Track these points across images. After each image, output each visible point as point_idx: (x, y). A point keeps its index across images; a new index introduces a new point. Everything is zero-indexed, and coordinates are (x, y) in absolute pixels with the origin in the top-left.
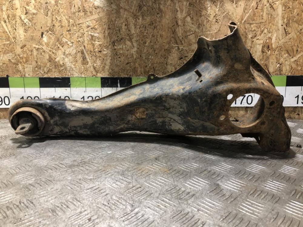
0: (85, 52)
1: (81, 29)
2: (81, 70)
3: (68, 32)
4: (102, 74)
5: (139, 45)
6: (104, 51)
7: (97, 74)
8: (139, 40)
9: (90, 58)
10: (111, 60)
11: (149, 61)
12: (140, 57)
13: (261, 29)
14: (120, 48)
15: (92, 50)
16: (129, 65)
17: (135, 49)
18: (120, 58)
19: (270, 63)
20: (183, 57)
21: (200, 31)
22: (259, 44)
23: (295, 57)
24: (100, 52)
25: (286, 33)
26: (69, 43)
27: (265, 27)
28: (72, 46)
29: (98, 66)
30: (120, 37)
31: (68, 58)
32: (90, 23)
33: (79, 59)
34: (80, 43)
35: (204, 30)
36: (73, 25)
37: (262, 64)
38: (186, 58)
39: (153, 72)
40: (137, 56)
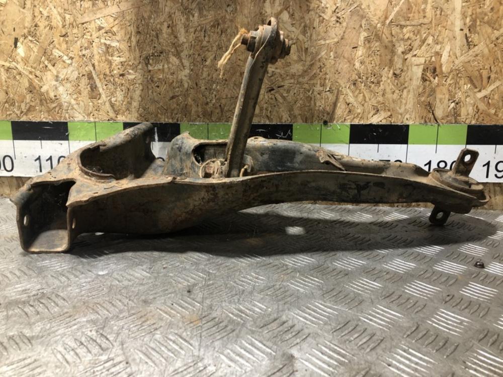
0: (95, 76)
1: (87, 34)
2: (88, 109)
3: (62, 38)
4: (126, 117)
5: (194, 65)
6: (129, 74)
7: (117, 117)
8: (194, 54)
9: (105, 87)
10: (142, 90)
11: (213, 93)
12: (195, 86)
13: (421, 36)
14: (159, 70)
15: (108, 73)
16: (175, 100)
17: (187, 71)
18: (158, 87)
19: (438, 100)
20: (274, 88)
21: (306, 40)
22: (417, 65)
23: (485, 90)
24: (122, 75)
25: (469, 44)
26: (65, 58)
27: (429, 33)
28: (71, 64)
29: (119, 102)
30: (159, 48)
31: (63, 86)
32: (103, 21)
33: (84, 89)
34: (85, 58)
35: (314, 37)
36: (72, 24)
37: (422, 102)
38: (281, 90)
39: (220, 114)
40: (190, 83)
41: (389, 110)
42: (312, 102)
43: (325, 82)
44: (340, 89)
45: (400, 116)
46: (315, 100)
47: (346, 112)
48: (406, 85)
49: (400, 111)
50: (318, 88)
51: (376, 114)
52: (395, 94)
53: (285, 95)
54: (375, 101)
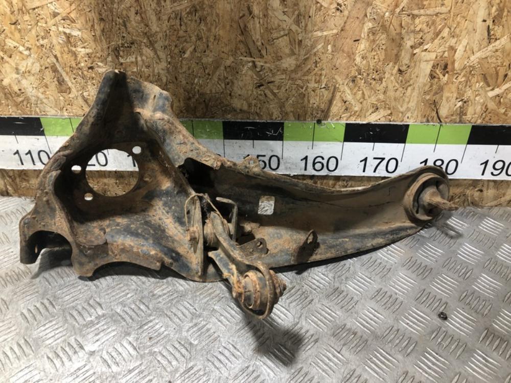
0: (60, 69)
1: (40, 20)
2: (60, 104)
3: (13, 26)
5: (172, 57)
6: (99, 67)
8: (170, 45)
9: (74, 81)
11: (195, 88)
12: (175, 81)
13: (436, 28)
14: (132, 62)
15: (74, 65)
17: (164, 65)
19: (444, 98)
20: (264, 83)
21: (300, 30)
22: (426, 61)
23: (498, 89)
24: (91, 68)
25: (490, 37)
26: (21, 48)
27: (446, 24)
28: (30, 55)
30: (129, 39)
31: (26, 79)
32: (57, 6)
33: (51, 82)
34: (44, 49)
35: (310, 27)
36: (22, 10)
37: (427, 100)
38: (271, 85)
39: (205, 110)
40: (169, 77)
41: (389, 109)
42: (306, 99)
43: (320, 79)
44: (337, 86)
45: (400, 115)
46: (308, 97)
47: (343, 110)
48: (411, 82)
49: (401, 110)
50: (312, 85)
51: (375, 112)
52: (398, 92)
53: (276, 91)
54: (375, 99)
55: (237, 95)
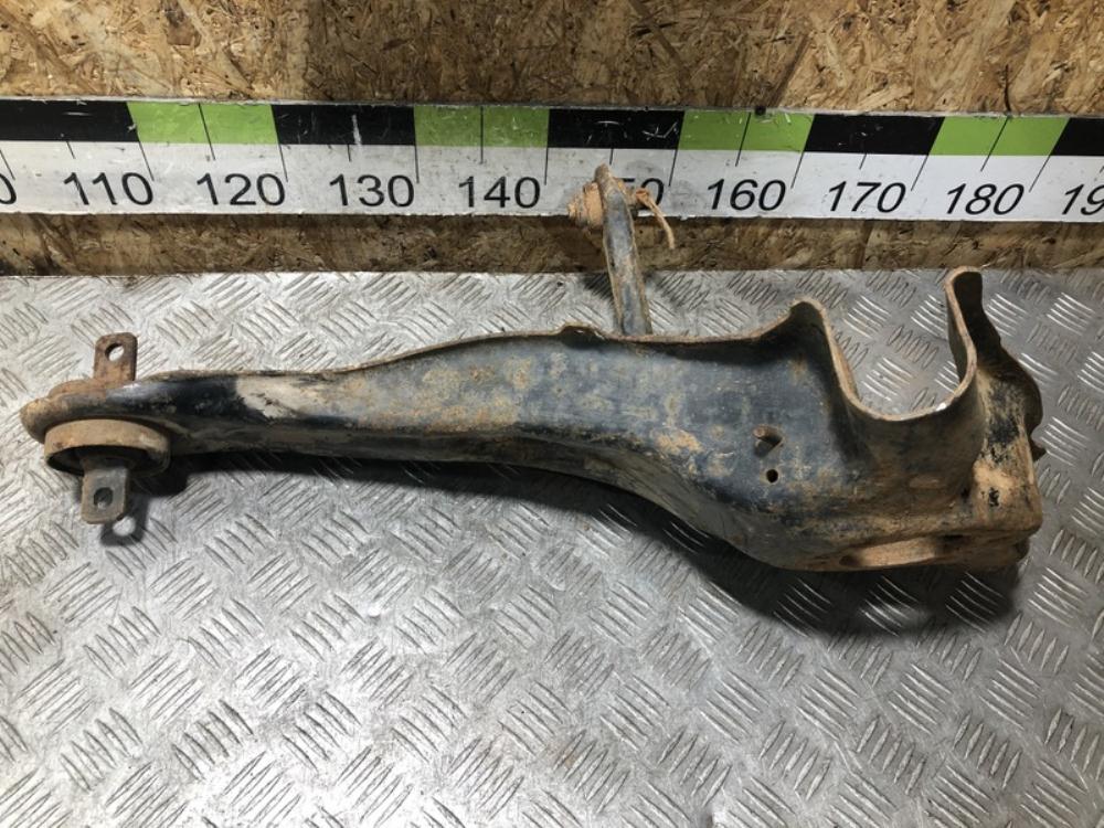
2: (173, 71)
4: (276, 89)
7: (251, 88)
9: (208, 18)
10: (310, 26)
11: (494, 36)
12: (449, 18)
16: (396, 51)
18: (351, 18)
19: (1028, 62)
20: (651, 27)
29: (253, 54)
31: (91, 12)
33: (151, 20)
37: (992, 66)
38: (666, 32)
39: (512, 83)
40: (436, 12)
41: (910, 83)
42: (738, 63)
43: (778, 18)
44: (811, 35)
45: (930, 96)
46: (744, 60)
47: (812, 87)
48: (969, 28)
49: (935, 85)
50: (758, 32)
51: (878, 90)
52: (936, 49)
53: (675, 44)
54: (884, 65)
55: (588, 51)
